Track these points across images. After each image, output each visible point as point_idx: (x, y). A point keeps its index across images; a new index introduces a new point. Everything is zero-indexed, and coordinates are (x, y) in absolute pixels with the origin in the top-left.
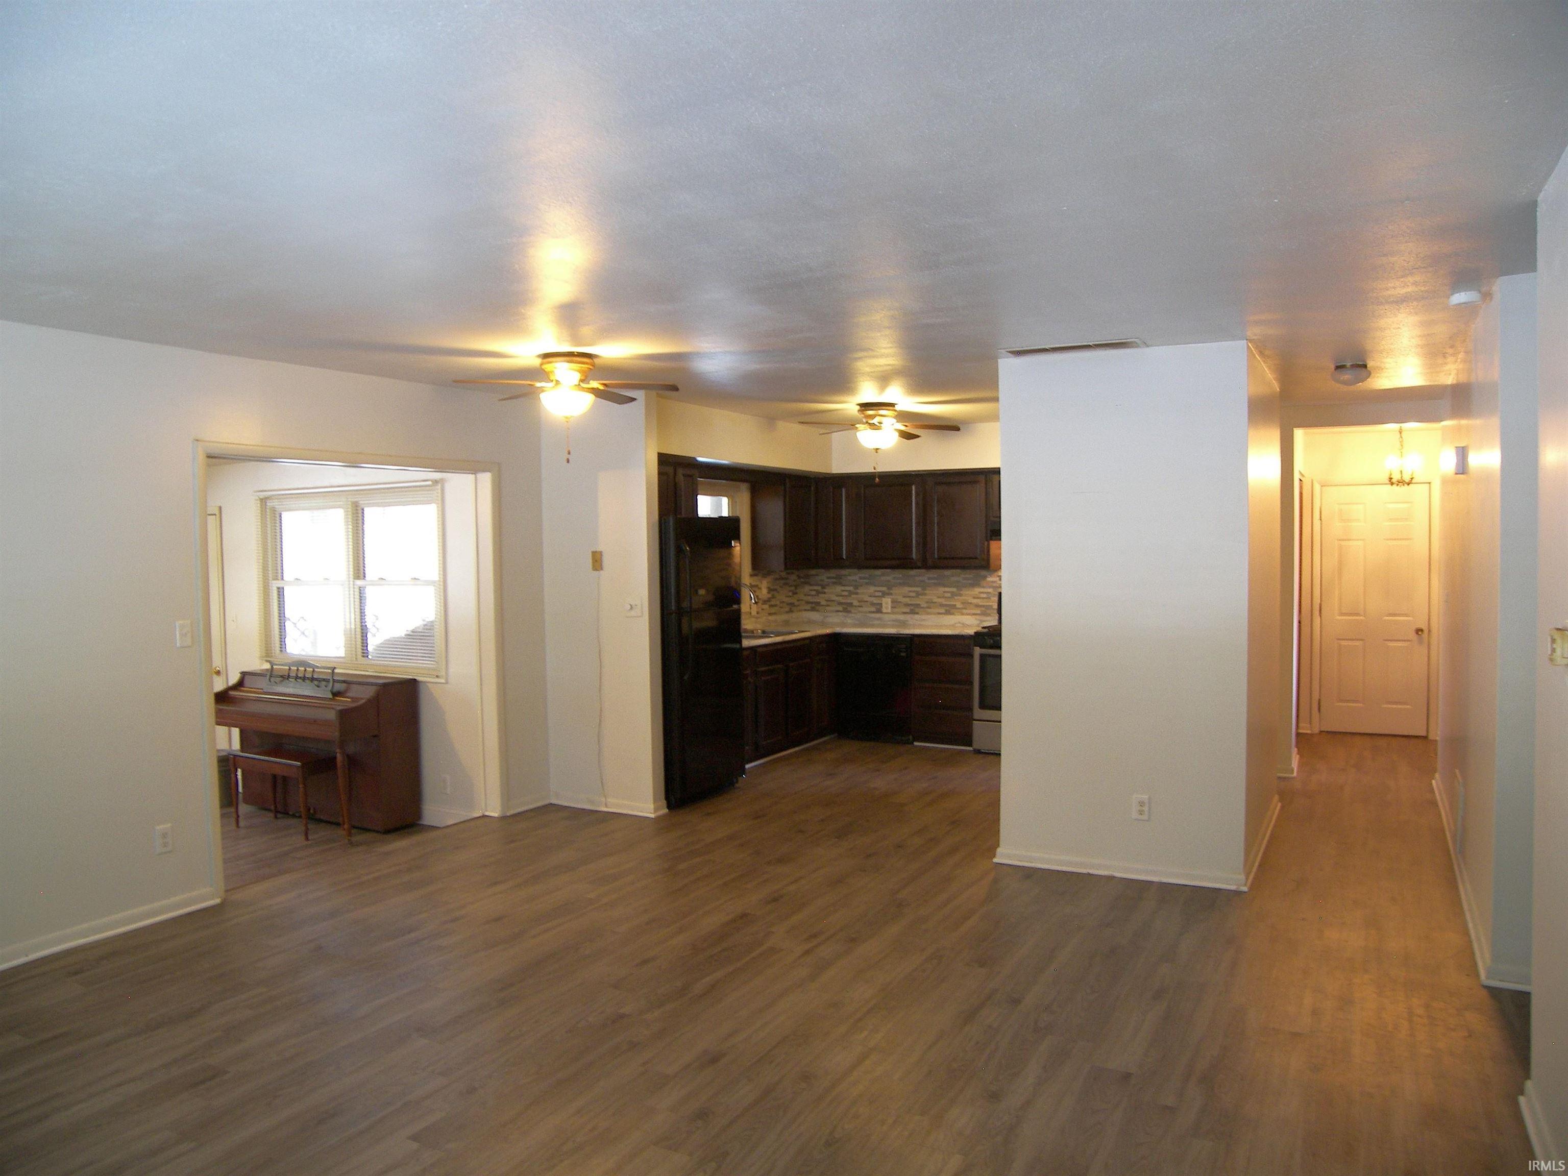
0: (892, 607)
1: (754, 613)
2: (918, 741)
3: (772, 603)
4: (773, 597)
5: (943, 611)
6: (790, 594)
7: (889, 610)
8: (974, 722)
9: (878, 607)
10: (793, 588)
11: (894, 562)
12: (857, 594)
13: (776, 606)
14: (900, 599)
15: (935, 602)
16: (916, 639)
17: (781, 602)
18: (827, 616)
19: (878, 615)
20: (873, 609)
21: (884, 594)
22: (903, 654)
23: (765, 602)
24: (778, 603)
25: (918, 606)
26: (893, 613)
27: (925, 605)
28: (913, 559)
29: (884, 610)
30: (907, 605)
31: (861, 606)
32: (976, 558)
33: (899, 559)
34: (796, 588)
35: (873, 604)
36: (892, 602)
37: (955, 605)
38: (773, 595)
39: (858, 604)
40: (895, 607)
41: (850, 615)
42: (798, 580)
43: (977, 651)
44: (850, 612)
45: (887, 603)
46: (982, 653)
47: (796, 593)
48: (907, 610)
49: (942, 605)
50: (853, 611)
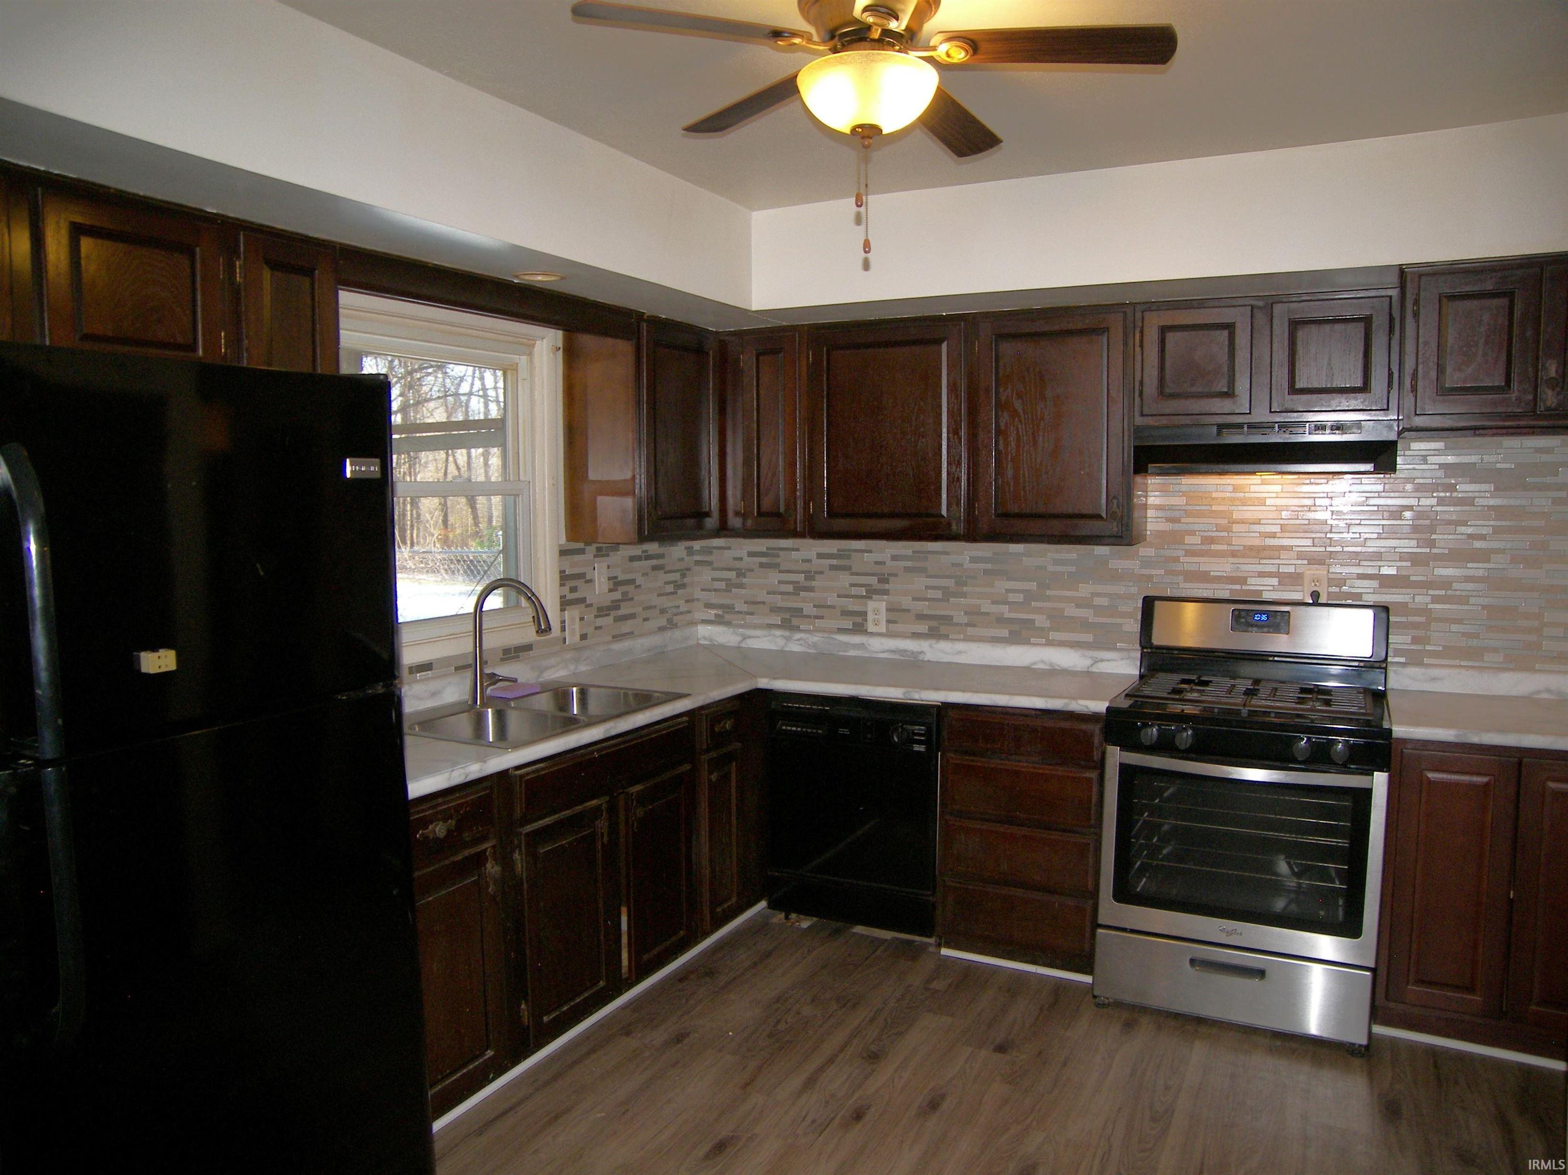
0: (888, 621)
1: (572, 638)
2: (949, 945)
3: (622, 612)
4: (626, 598)
5: (1005, 633)
6: (670, 588)
7: (883, 629)
8: (1100, 931)
9: (859, 620)
10: (676, 576)
11: (900, 524)
12: (810, 589)
13: (632, 616)
14: (906, 602)
15: (988, 614)
16: (951, 713)
17: (645, 609)
18: (749, 637)
19: (856, 639)
20: (848, 624)
21: (871, 593)
22: (917, 748)
23: (603, 611)
24: (639, 610)
25: (947, 619)
26: (890, 635)
27: (965, 620)
28: (943, 516)
29: (871, 628)
30: (921, 617)
31: (821, 617)
32: (1098, 517)
33: (907, 516)
34: (683, 576)
35: (846, 613)
36: (887, 610)
37: (1032, 621)
38: (625, 594)
39: (815, 612)
40: (895, 622)
41: (798, 636)
42: (686, 559)
43: (1115, 756)
44: (797, 629)
45: (876, 612)
46: (1127, 761)
47: (683, 586)
48: (923, 628)
49: (1001, 621)
50: (802, 627)
